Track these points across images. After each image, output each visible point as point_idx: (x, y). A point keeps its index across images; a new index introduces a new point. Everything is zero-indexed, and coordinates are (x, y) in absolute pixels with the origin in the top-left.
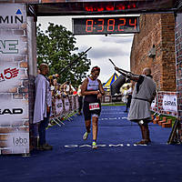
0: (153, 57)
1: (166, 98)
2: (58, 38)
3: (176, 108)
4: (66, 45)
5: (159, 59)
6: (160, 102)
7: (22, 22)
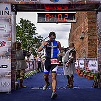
2: (26, 27)
5: (86, 40)
6: (86, 65)
7: (8, 14)
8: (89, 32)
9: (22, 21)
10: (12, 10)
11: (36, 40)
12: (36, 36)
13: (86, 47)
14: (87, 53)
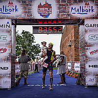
0: (70, 46)
2: (26, 37)
4: (30, 40)
5: (73, 47)
6: (73, 67)
7: (9, 27)
8: (75, 41)
9: (23, 32)
11: (35, 47)
12: (35, 44)
13: (73, 52)
14: (74, 58)
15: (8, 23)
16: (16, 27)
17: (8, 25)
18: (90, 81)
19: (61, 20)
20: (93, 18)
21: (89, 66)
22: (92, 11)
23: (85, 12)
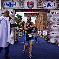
0: (41, 22)
1: (44, 32)
3: (46, 34)
4: (20, 19)
7: (12, 14)
10: (14, 12)
12: (23, 21)
13: (42, 26)
14: (42, 28)
15: (12, 11)
16: (15, 13)
17: (12, 12)
18: (52, 41)
19: (38, 10)
20: (55, 9)
21: (52, 33)
22: (54, 5)
23: (51, 6)
